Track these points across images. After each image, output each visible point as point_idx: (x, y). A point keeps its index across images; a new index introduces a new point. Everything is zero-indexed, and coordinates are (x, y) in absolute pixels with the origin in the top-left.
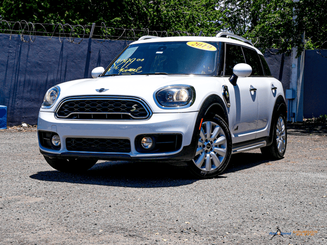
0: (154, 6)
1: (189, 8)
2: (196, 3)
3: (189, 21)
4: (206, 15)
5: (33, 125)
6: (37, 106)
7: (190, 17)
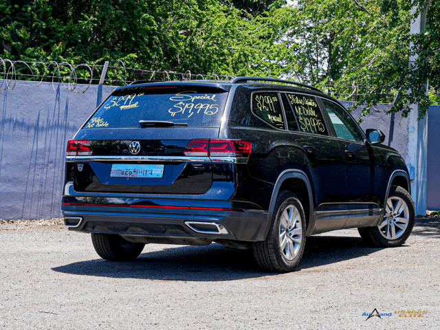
0: (186, 39)
1: (239, 40)
2: (250, 34)
3: (239, 61)
4: (264, 52)
5: (8, 221)
6: (15, 190)
7: (240, 55)
